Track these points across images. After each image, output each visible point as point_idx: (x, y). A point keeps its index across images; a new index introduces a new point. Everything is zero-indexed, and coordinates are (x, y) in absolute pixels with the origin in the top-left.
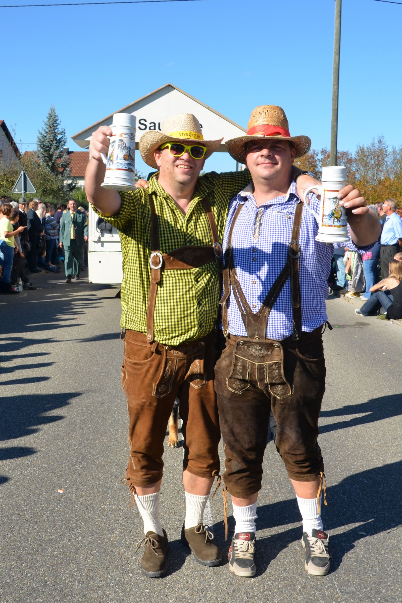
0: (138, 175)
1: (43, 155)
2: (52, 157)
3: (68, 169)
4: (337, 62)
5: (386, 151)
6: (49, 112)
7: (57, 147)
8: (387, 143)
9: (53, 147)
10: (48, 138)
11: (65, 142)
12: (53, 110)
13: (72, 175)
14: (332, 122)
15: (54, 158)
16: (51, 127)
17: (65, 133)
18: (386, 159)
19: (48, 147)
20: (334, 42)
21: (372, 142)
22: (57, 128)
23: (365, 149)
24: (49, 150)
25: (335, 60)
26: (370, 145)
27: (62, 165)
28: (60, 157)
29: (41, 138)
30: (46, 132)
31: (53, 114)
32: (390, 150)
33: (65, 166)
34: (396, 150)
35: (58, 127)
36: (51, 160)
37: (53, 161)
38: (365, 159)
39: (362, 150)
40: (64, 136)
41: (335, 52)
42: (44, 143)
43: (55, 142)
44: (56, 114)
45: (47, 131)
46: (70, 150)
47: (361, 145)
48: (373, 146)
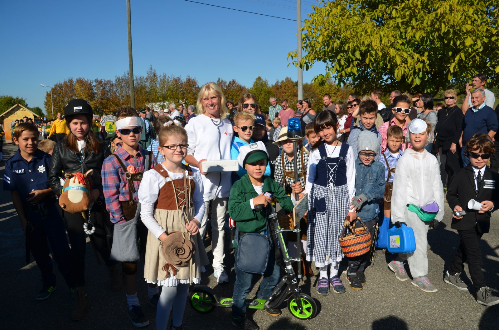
4: (130, 28)
14: (129, 62)
20: (127, 16)
21: (124, 74)
23: (120, 78)
25: (128, 26)
26: (123, 76)
38: (121, 84)
41: (128, 22)
47: (118, 76)
48: (125, 76)
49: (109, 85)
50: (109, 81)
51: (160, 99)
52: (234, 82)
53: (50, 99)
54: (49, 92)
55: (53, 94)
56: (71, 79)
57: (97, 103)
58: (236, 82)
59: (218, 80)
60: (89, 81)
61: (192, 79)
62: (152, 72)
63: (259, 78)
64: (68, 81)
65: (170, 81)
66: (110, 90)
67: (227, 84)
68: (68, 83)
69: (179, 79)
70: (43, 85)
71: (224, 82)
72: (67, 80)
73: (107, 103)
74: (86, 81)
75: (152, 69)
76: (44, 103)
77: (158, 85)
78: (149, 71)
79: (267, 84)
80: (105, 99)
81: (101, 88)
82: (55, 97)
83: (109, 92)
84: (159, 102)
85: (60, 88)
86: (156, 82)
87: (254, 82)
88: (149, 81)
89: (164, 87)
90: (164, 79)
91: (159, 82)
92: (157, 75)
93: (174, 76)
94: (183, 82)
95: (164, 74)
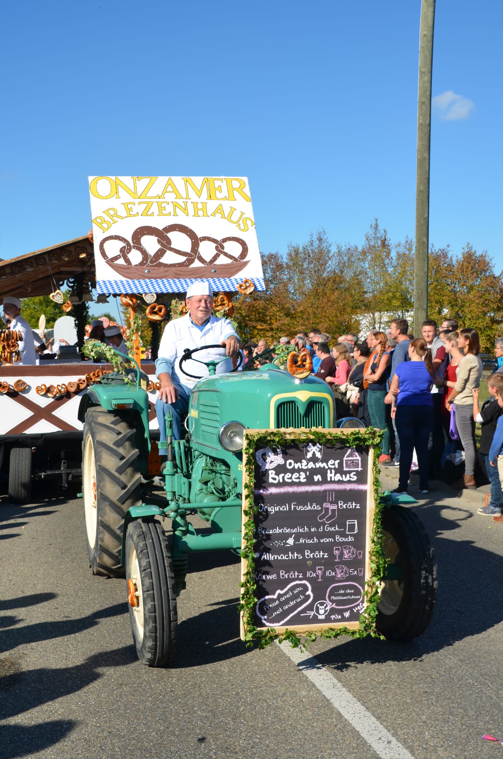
5: (329, 251)
8: (330, 241)
18: (330, 262)
21: (310, 240)
23: (301, 249)
26: (306, 244)
32: (334, 250)
34: (343, 249)
38: (300, 263)
39: (297, 252)
47: (294, 244)
48: (312, 245)
49: (271, 266)
50: (272, 255)
51: (396, 303)
57: (243, 307)
61: (478, 254)
62: (379, 235)
69: (445, 256)
73: (265, 309)
75: (379, 228)
77: (390, 270)
78: (372, 233)
84: (392, 311)
86: (387, 261)
88: (369, 258)
90: (407, 253)
91: (395, 263)
92: (390, 242)
93: (433, 246)
94: (454, 262)
95: (407, 242)
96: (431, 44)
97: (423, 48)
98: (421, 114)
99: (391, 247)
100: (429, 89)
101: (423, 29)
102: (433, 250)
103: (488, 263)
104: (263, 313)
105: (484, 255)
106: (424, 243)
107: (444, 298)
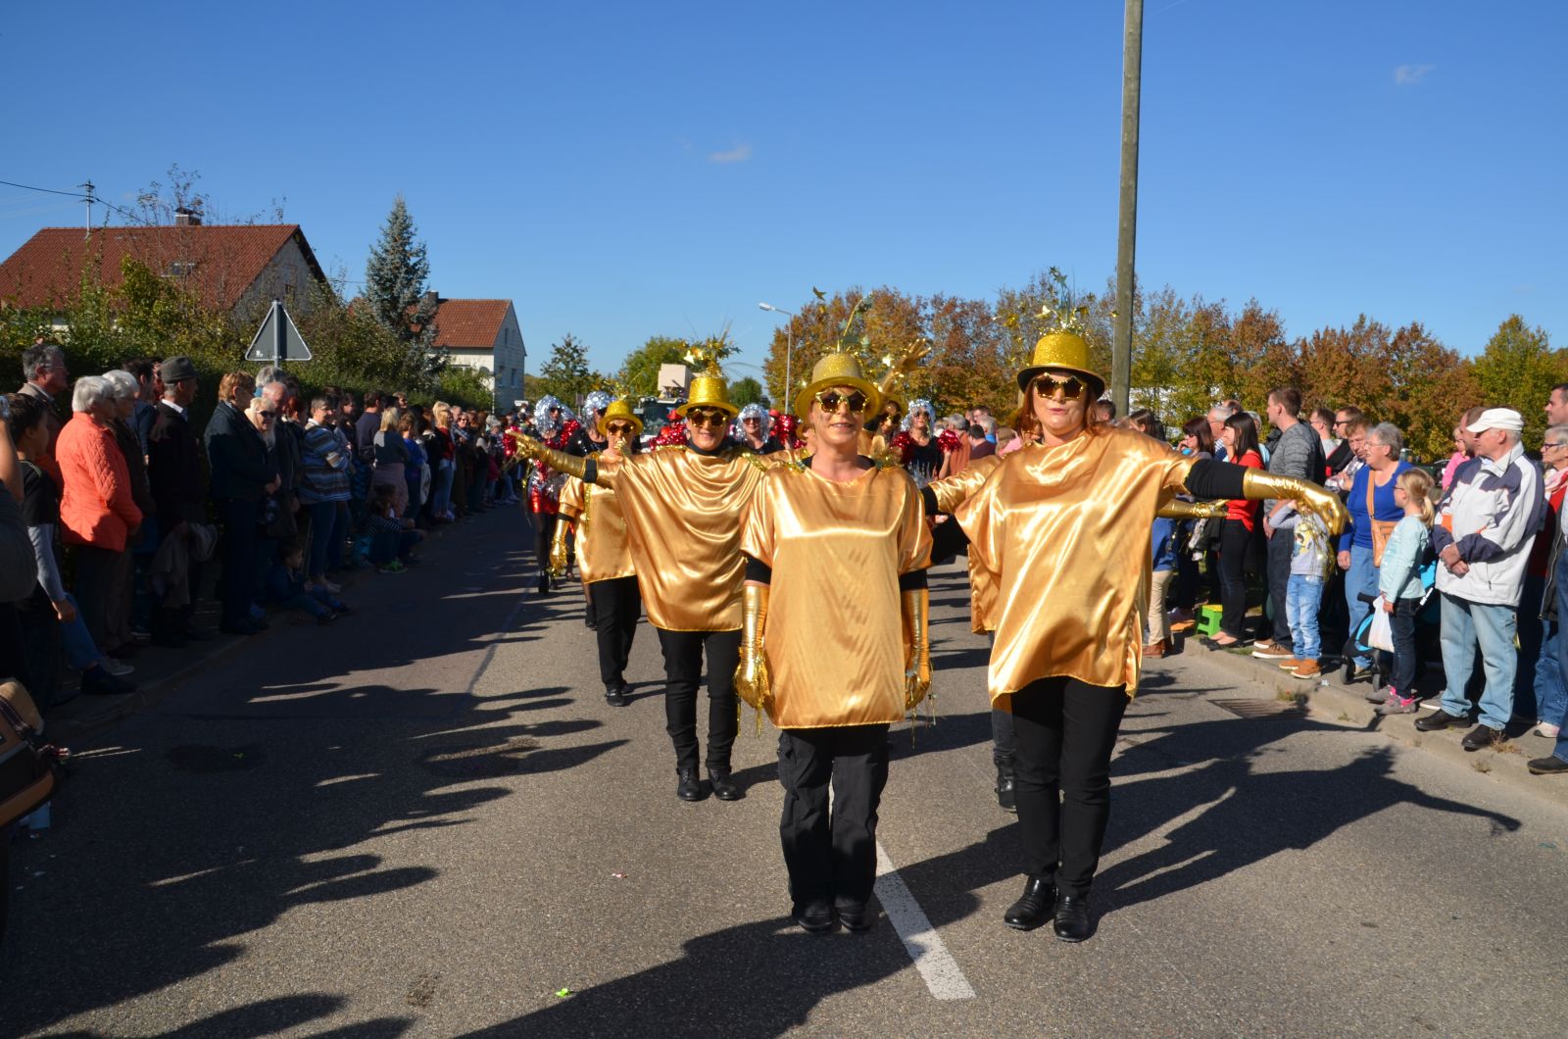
0: (573, 346)
1: (379, 296)
2: (398, 302)
3: (431, 327)
6: (393, 208)
7: (409, 281)
9: (399, 281)
10: (388, 261)
11: (425, 273)
12: (401, 206)
13: (439, 342)
15: (401, 305)
16: (395, 241)
17: (425, 253)
19: (390, 280)
21: (1030, 283)
22: (409, 243)
23: (1016, 297)
24: (391, 288)
26: (1024, 289)
27: (418, 318)
28: (414, 301)
29: (375, 263)
30: (386, 251)
31: (401, 213)
33: (424, 321)
35: (411, 241)
36: (395, 308)
37: (399, 311)
40: (424, 259)
42: (382, 273)
43: (404, 270)
44: (408, 214)
45: (388, 248)
46: (441, 297)
47: (1008, 289)
48: (1032, 290)
49: (974, 319)
50: (977, 303)
51: (1146, 376)
52: (1416, 331)
53: (783, 352)
54: (782, 329)
55: (795, 336)
56: (855, 290)
57: (934, 374)
58: (1424, 335)
59: (1356, 321)
60: (914, 302)
61: (1263, 313)
63: (1515, 324)
64: (848, 299)
65: (1186, 315)
66: (978, 335)
67: (1390, 341)
68: (845, 300)
69: (1219, 314)
70: (768, 307)
71: (1380, 331)
72: (843, 296)
73: (962, 377)
74: (901, 300)
76: (763, 363)
77: (1141, 329)
79: (1544, 347)
80: (957, 364)
81: (950, 326)
82: (800, 346)
83: (974, 342)
84: (1142, 387)
85: (820, 319)
86: (1137, 318)
87: (1492, 336)
89: (1160, 335)
90: (1166, 307)
91: (1147, 319)
92: (1142, 292)
93: (1201, 299)
94: (1231, 324)
95: (1166, 292)
96: (1138, 45)
97: (1128, 48)
98: (1125, 130)
99: (1143, 298)
100: (1136, 99)
101: (1127, 27)
102: (1202, 305)
103: (1277, 327)
104: (959, 384)
105: (1272, 315)
106: (1126, 297)
107: (1215, 372)
